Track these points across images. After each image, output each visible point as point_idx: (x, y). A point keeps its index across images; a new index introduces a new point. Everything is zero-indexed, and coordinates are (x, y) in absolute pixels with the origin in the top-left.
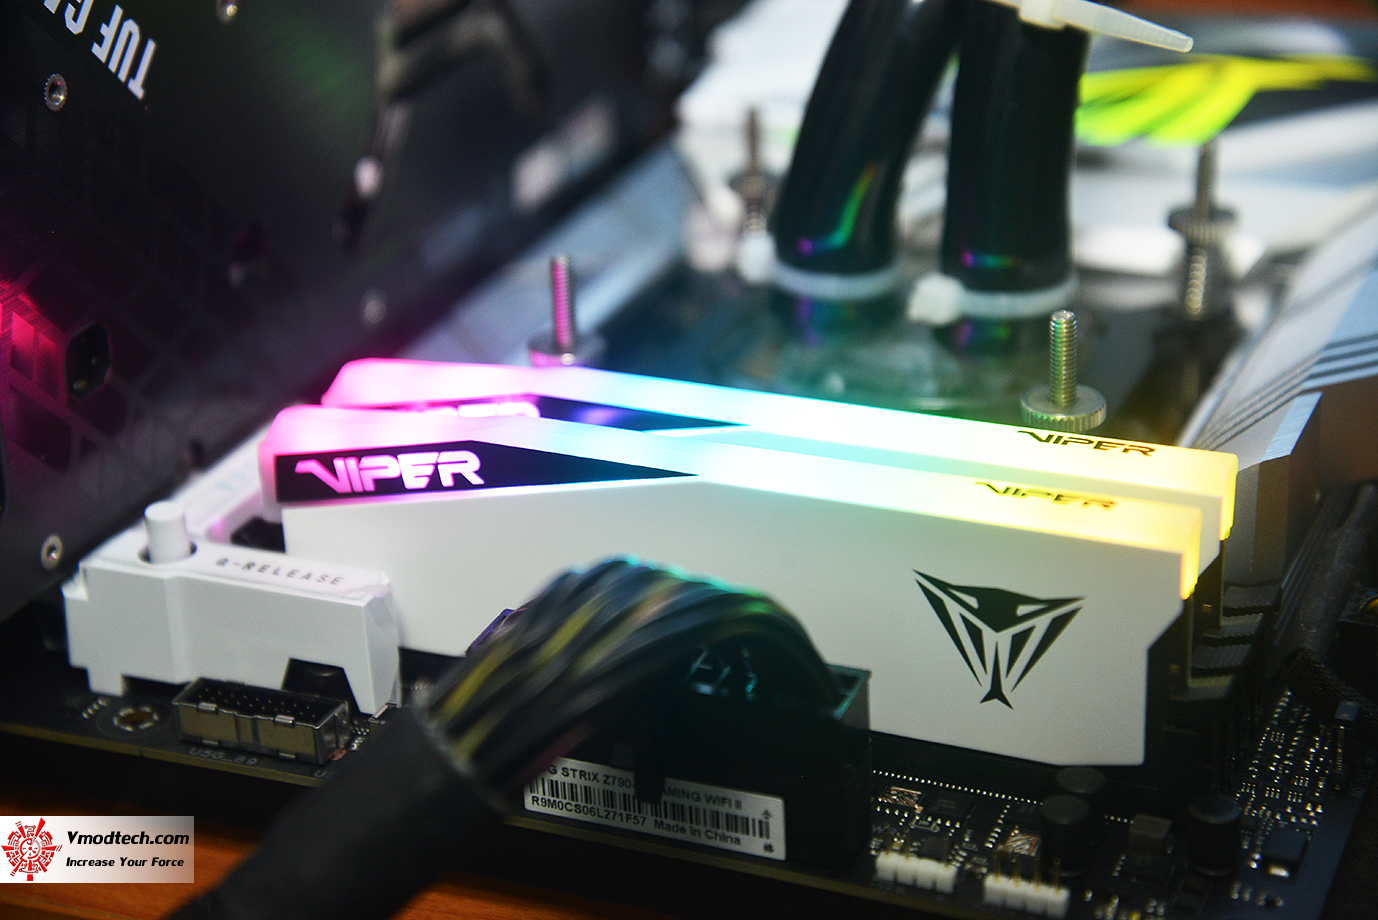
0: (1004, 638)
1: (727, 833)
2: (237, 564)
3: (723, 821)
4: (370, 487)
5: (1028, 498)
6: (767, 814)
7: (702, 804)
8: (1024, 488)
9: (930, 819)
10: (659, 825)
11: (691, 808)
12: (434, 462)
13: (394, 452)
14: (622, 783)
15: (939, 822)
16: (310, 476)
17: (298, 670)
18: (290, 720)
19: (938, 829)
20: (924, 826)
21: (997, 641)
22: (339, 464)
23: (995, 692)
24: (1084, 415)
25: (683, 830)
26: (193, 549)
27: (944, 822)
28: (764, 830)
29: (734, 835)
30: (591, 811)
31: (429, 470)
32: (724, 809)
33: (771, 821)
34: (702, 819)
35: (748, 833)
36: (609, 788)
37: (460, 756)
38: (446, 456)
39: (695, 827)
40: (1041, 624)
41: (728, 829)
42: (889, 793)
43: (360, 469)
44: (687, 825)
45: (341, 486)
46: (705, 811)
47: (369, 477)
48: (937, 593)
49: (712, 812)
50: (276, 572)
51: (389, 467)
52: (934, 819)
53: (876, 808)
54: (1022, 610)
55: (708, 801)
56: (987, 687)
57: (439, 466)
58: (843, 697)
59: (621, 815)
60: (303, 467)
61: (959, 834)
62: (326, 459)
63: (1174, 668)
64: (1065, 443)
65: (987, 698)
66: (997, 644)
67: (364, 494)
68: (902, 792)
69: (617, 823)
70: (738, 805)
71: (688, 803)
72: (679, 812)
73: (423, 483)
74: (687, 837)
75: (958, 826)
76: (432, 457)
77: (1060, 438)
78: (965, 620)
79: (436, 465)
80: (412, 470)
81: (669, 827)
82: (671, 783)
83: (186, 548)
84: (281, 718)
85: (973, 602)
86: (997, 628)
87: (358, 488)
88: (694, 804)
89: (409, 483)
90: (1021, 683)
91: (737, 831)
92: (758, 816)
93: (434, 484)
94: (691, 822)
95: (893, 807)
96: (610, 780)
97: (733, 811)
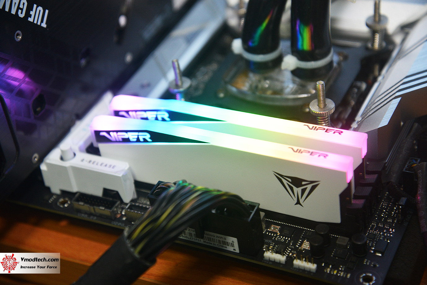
0: (299, 190)
1: (223, 245)
2: (86, 161)
3: (221, 242)
4: (121, 140)
5: (303, 153)
6: (233, 241)
7: (215, 238)
8: (302, 149)
9: (282, 237)
10: (205, 242)
11: (213, 239)
12: (137, 135)
13: (127, 131)
14: (193, 231)
15: (284, 238)
16: (104, 136)
17: (106, 191)
18: (103, 208)
19: (284, 240)
20: (279, 240)
21: (298, 190)
22: (111, 133)
23: (298, 203)
24: (327, 111)
25: (211, 243)
26: (75, 155)
27: (285, 238)
28: (232, 245)
29: (225, 246)
30: (186, 237)
31: (136, 137)
32: (221, 240)
33: (234, 243)
34: (216, 241)
35: (228, 246)
36: (190, 232)
37: (136, 252)
38: (140, 133)
39: (214, 243)
40: (309, 187)
41: (223, 244)
42: (271, 227)
43: (118, 135)
44: (212, 243)
45: (113, 139)
46: (216, 239)
47: (120, 138)
48: (280, 177)
49: (218, 240)
50: (97, 164)
51: (126, 136)
52: (283, 237)
53: (267, 233)
54: (303, 183)
55: (217, 237)
56: (296, 201)
57: (139, 136)
58: (251, 213)
59: (194, 239)
60: (102, 134)
61: (290, 241)
62: (108, 132)
63: (348, 198)
64: (317, 129)
65: (296, 204)
66: (297, 191)
67: (119, 142)
68: (275, 227)
69: (193, 240)
70: (225, 239)
71: (212, 237)
72: (209, 239)
73: (135, 140)
74: (212, 245)
75: (289, 239)
76: (137, 134)
77: (316, 127)
78: (288, 184)
79: (138, 136)
80: (132, 136)
81: (207, 243)
82: (206, 232)
83: (73, 155)
84: (101, 208)
85: (290, 180)
86: (297, 187)
87: (118, 140)
88: (213, 238)
89: (131, 139)
90: (305, 201)
91: (225, 245)
92: (231, 242)
93: (138, 140)
94: (213, 242)
95: (271, 232)
96: (190, 230)
97: (224, 240)
